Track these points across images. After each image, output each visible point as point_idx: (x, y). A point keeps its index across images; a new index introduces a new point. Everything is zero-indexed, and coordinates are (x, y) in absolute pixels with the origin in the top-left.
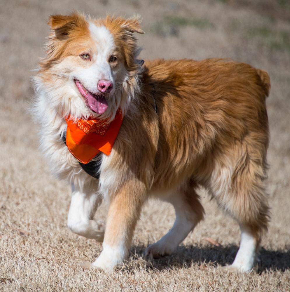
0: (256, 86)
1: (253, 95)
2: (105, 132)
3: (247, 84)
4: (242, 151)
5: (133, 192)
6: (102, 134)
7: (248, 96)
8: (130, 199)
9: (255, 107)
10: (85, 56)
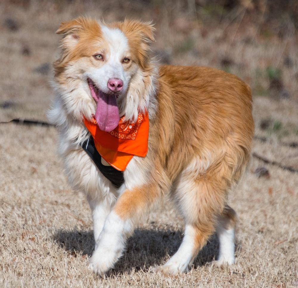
10: (98, 57)
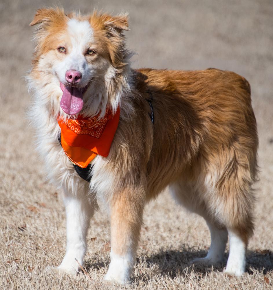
0: (241, 89)
1: (239, 98)
2: (100, 134)
3: (232, 88)
4: (230, 156)
5: (133, 198)
6: (97, 136)
7: (234, 100)
8: (130, 205)
9: (242, 111)
10: (61, 50)
